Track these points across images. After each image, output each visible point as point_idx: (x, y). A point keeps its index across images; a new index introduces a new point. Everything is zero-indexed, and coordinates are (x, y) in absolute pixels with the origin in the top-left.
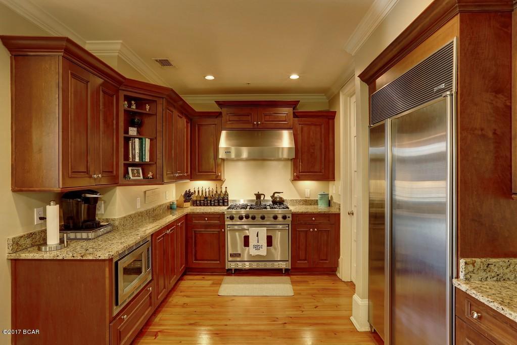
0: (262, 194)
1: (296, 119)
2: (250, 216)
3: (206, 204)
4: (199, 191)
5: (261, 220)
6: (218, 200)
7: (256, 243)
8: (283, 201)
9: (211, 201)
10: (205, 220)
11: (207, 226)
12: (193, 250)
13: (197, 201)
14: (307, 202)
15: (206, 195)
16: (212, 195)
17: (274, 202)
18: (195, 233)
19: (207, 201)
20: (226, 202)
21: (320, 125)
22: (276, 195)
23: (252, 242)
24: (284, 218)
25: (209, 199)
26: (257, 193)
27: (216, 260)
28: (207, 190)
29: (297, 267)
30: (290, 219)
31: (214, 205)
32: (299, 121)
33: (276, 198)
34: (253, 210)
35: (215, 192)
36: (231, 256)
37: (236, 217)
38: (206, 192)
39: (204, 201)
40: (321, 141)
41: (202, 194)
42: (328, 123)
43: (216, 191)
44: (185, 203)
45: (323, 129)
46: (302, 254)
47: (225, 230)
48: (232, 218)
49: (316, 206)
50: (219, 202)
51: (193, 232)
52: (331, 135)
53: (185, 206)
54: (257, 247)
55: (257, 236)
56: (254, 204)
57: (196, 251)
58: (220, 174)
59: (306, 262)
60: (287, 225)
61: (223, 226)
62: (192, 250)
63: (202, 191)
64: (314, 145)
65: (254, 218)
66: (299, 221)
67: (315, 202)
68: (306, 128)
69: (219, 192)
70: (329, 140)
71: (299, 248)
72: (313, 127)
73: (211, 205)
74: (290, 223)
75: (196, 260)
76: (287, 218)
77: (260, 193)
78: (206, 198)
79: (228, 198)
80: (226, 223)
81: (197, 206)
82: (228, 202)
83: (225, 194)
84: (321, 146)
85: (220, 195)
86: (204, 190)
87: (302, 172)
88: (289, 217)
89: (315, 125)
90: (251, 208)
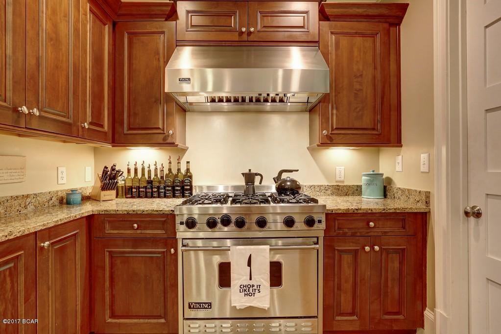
0: (257, 174)
1: (325, 24)
2: (233, 218)
3: (149, 194)
4: (136, 170)
5: (257, 228)
6: (173, 187)
7: (245, 281)
8: (299, 187)
9: (158, 188)
10: (133, 227)
11: (137, 242)
12: (107, 293)
13: (131, 188)
14: (340, 190)
15: (149, 177)
16: (162, 177)
17: (281, 190)
18: (111, 257)
19: (152, 188)
20: (187, 190)
21: (373, 36)
22: (284, 176)
23: (238, 276)
24: (310, 222)
25: (156, 184)
26: (247, 171)
27: (159, 317)
28: (153, 168)
29: (334, 329)
30: (323, 226)
31: (165, 197)
32: (330, 27)
33: (285, 181)
34: (239, 205)
35: (166, 171)
36: (190, 307)
37: (202, 221)
38: (149, 171)
39: (146, 187)
40: (375, 68)
41: (143, 174)
42: (388, 33)
43: (170, 170)
44: (103, 193)
45: (378, 44)
46: (346, 301)
47: (176, 250)
48: (191, 224)
49: (357, 198)
50: (174, 190)
51: (107, 254)
52: (393, 57)
53: (103, 198)
54: (248, 290)
55: (249, 264)
56: (241, 192)
57: (113, 296)
58: (171, 132)
59: (355, 318)
60: (315, 240)
61: (172, 241)
62: (104, 296)
63: (143, 169)
64: (361, 76)
65: (240, 224)
66: (339, 228)
67: (357, 191)
68: (344, 41)
69: (174, 172)
70: (389, 65)
71: (339, 288)
72: (358, 40)
73: (159, 197)
74: (321, 234)
75: (113, 316)
76: (316, 225)
77: (253, 171)
78: (150, 182)
79: (191, 182)
80: (179, 235)
81: (132, 197)
82: (191, 189)
83: (185, 176)
84: (374, 78)
85: (176, 176)
86: (146, 166)
87: (336, 129)
88: (320, 222)
89: (363, 35)
90: (234, 201)
